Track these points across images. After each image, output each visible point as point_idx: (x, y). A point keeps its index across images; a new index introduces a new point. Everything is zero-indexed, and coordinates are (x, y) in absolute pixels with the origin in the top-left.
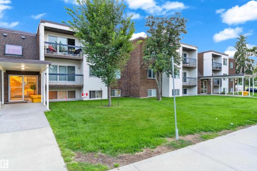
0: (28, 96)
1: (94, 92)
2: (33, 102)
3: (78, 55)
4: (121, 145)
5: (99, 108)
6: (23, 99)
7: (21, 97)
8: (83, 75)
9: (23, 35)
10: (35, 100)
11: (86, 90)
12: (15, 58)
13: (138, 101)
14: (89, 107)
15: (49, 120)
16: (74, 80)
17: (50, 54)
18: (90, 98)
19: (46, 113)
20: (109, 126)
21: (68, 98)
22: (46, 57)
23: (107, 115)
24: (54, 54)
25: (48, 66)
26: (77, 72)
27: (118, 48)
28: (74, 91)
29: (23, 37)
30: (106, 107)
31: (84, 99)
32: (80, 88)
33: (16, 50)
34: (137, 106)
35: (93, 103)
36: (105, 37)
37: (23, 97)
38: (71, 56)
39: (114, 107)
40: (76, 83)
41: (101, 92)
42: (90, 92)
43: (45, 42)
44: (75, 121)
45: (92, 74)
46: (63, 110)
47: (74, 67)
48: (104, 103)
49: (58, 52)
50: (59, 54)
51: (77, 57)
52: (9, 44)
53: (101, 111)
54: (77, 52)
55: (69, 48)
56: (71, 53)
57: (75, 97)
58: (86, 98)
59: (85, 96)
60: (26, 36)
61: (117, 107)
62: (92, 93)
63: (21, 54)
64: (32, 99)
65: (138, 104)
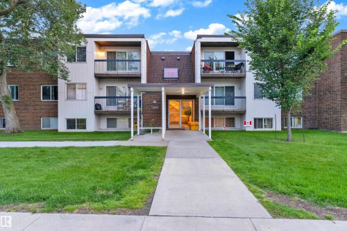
0: (186, 122)
1: (260, 120)
2: (190, 129)
3: (239, 71)
4: (330, 194)
5: (275, 143)
6: (180, 126)
7: (177, 123)
8: (245, 98)
9: (178, 56)
10: (193, 128)
11: (249, 118)
12: (172, 81)
13: (339, 137)
14: (258, 139)
15: (217, 151)
16: (233, 104)
17: (206, 74)
18: (255, 127)
19: (211, 143)
20: (298, 167)
21: (226, 126)
22: (203, 78)
23: (290, 152)
24: (211, 73)
25: (210, 88)
26: (237, 93)
27: (305, 56)
28: (233, 119)
29: (178, 58)
30: (284, 142)
31: (247, 129)
32: (242, 114)
33: (171, 73)
34: (339, 144)
35: (263, 135)
36: (284, 43)
37: (180, 123)
38: (230, 73)
39: (298, 143)
40: (236, 107)
41: (270, 120)
42: (255, 119)
43: (202, 61)
44: (248, 155)
45: (257, 96)
46: (227, 140)
47: (233, 87)
48: (279, 136)
49: (215, 71)
50: (215, 72)
51: (238, 73)
52: (166, 67)
53: (280, 147)
54: (238, 68)
55: (227, 63)
56: (230, 69)
57: (234, 126)
58: (250, 128)
59: (248, 125)
60: (181, 56)
61: (302, 143)
62: (258, 122)
63: (177, 77)
64: (190, 126)
65: (340, 141)
